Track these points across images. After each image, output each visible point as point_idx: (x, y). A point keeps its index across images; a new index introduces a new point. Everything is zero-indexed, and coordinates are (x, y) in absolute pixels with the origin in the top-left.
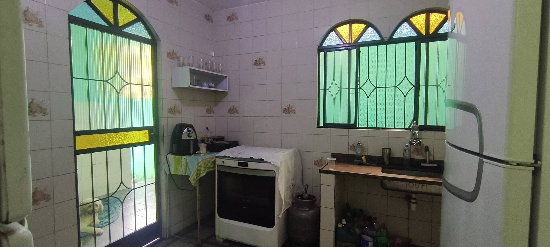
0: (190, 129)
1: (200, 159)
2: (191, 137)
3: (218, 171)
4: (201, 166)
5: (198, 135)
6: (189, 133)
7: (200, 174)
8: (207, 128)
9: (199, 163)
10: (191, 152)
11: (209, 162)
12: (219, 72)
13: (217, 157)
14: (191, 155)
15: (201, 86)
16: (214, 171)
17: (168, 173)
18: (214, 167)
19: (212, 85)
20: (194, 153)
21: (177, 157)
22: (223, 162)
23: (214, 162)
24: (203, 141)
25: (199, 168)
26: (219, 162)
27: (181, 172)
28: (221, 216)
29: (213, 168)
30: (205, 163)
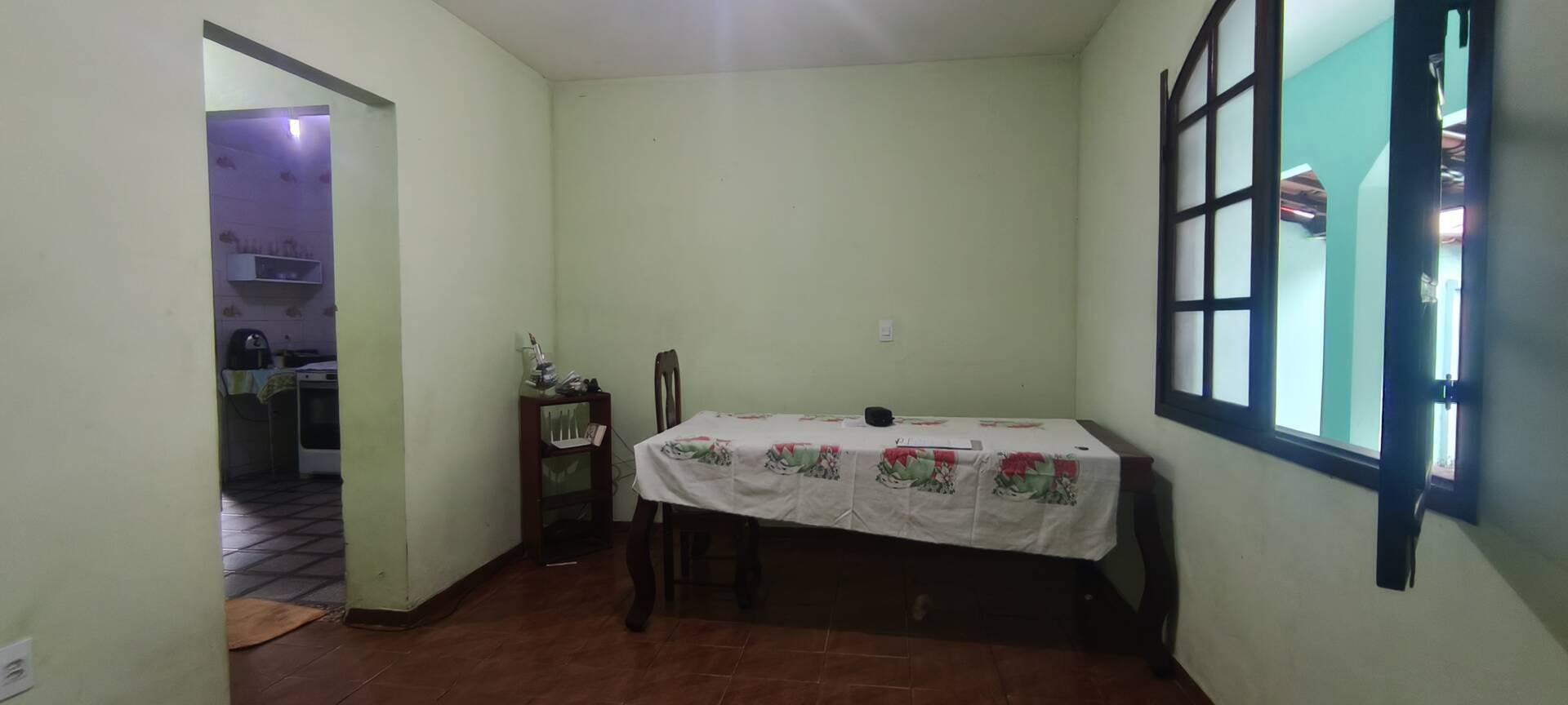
0: (257, 336)
1: (272, 372)
2: (258, 346)
3: (301, 389)
4: (273, 381)
5: (269, 342)
6: (256, 342)
7: (273, 390)
8: (287, 337)
9: (270, 377)
10: (260, 364)
11: (287, 377)
12: (307, 257)
13: (297, 371)
14: (258, 369)
15: (275, 278)
16: (296, 390)
17: (224, 394)
18: (295, 385)
19: (294, 275)
20: (265, 366)
21: (238, 372)
22: (307, 376)
23: (294, 379)
24: (279, 354)
25: (270, 384)
26: (301, 377)
27: (245, 389)
28: (307, 446)
29: (293, 385)
30: (280, 378)
